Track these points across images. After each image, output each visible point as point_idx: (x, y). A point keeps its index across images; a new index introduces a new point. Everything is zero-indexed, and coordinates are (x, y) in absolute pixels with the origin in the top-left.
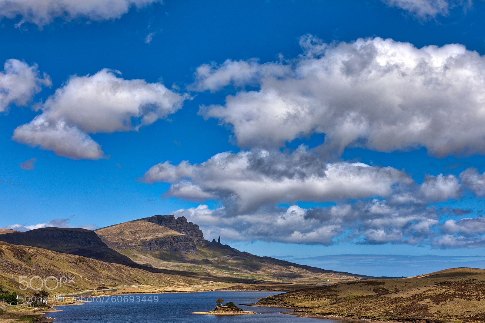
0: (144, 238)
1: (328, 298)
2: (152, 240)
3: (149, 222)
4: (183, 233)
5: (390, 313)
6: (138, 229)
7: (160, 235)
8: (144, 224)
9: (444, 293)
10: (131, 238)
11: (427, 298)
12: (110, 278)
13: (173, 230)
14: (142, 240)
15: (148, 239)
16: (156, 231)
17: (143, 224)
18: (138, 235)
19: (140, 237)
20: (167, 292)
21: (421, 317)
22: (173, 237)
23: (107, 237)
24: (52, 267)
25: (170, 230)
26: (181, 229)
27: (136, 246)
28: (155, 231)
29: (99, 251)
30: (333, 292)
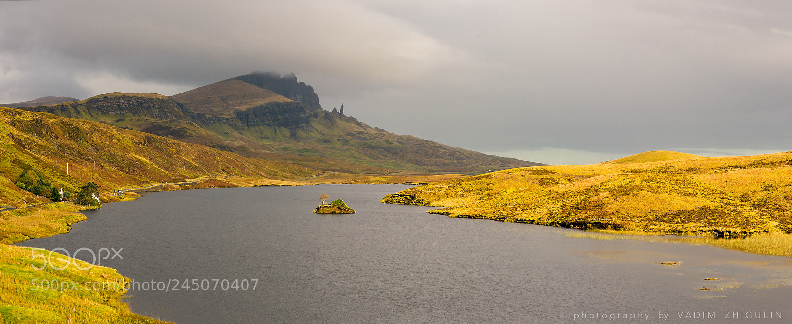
0: (239, 107)
1: (478, 194)
2: (249, 110)
3: (245, 83)
4: (291, 99)
5: (555, 214)
6: (230, 93)
7: (261, 103)
9: (628, 184)
10: (222, 107)
11: (604, 191)
12: (188, 165)
13: (278, 94)
14: (236, 110)
15: (244, 108)
16: (255, 97)
17: (238, 86)
18: (230, 103)
19: (233, 106)
21: (594, 220)
22: (278, 105)
23: (190, 106)
25: (273, 95)
26: (290, 93)
27: (229, 119)
28: (253, 97)
29: (178, 126)
30: (484, 185)
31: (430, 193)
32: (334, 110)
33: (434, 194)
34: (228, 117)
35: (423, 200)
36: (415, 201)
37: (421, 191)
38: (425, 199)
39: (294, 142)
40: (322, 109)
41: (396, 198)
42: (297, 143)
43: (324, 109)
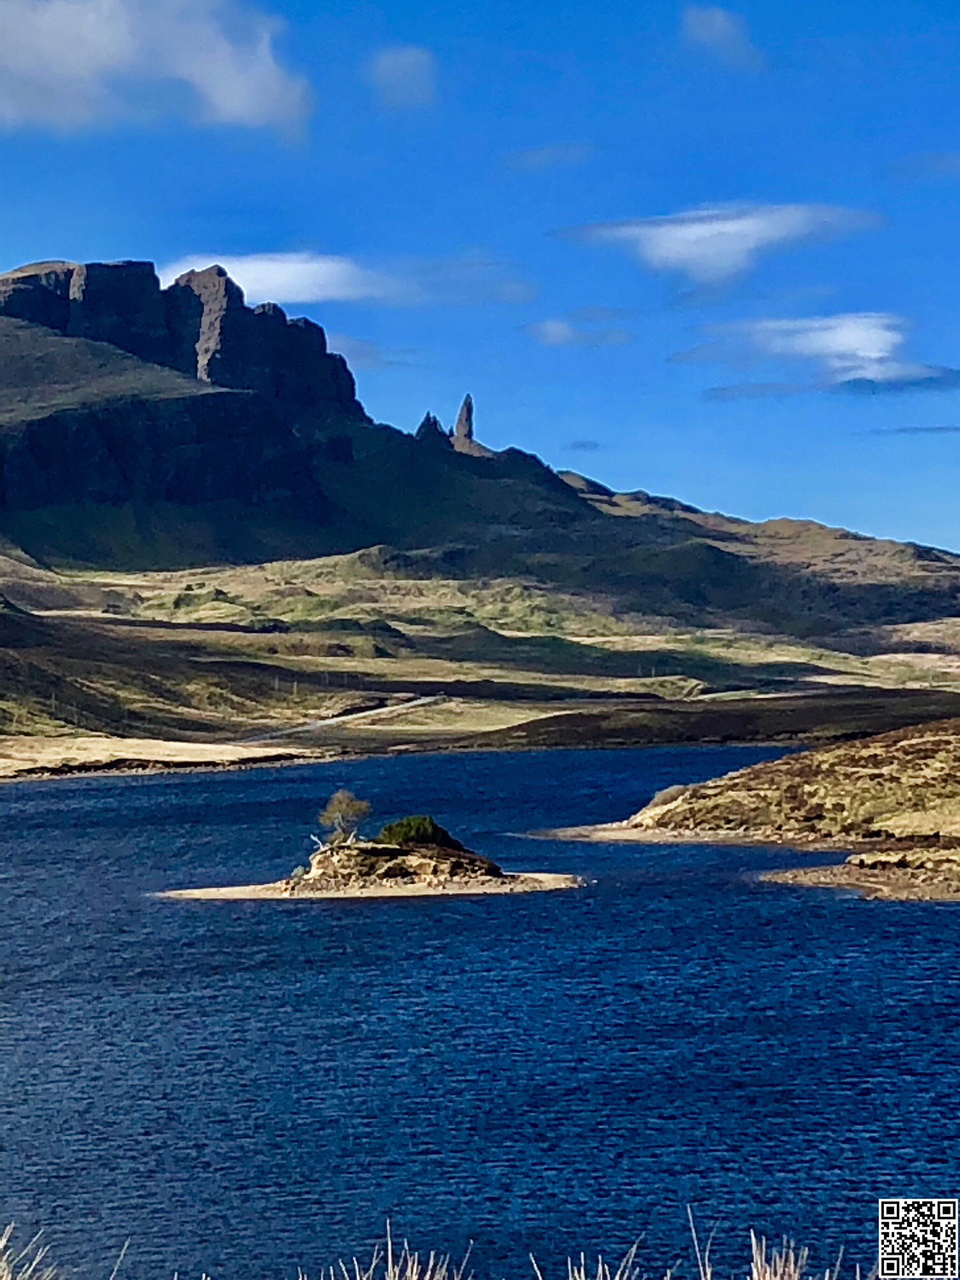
16: (36, 374)
20: (83, 767)
31: (873, 777)
32: (430, 425)
33: (893, 779)
35: (840, 808)
36: (802, 813)
37: (831, 772)
38: (846, 801)
39: (239, 570)
40: (370, 421)
41: (710, 803)
42: (251, 571)
43: (376, 422)
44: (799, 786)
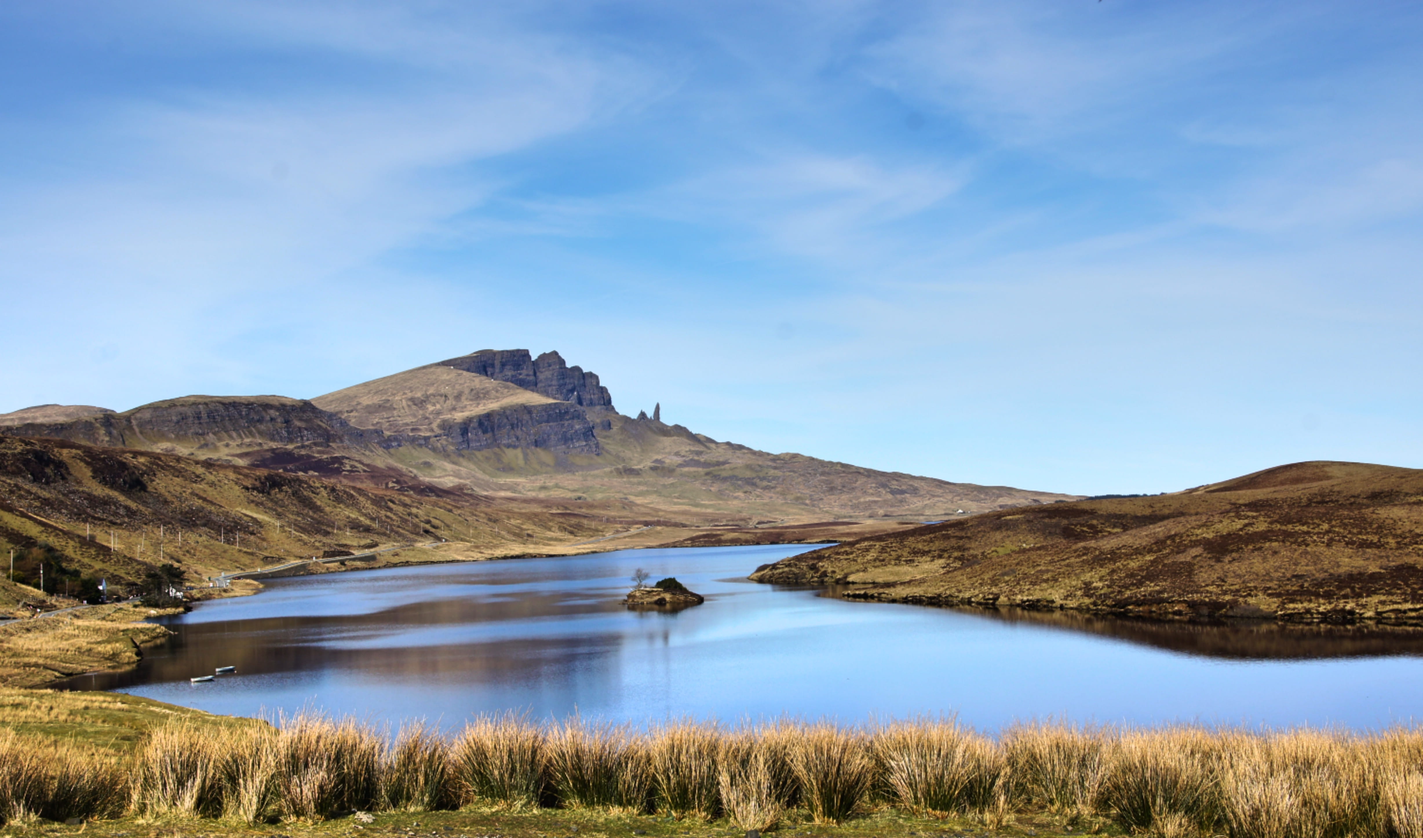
0: (449, 416)
1: (940, 557)
2: (469, 420)
3: (460, 372)
4: (555, 398)
5: (1096, 588)
6: (431, 391)
7: (493, 406)
8: (448, 378)
9: (1241, 529)
10: (415, 416)
11: (1195, 544)
12: (355, 526)
13: (526, 389)
14: (444, 421)
15: (459, 416)
16: (482, 395)
17: (445, 377)
18: (431, 408)
19: (438, 413)
21: (1173, 596)
22: (528, 409)
23: (349, 416)
24: (198, 503)
25: (518, 391)
26: (550, 386)
27: (429, 438)
28: (478, 396)
29: (327, 453)
30: (953, 542)
31: (846, 559)
32: (643, 415)
33: (855, 560)
34: (428, 434)
35: (834, 572)
36: (818, 574)
37: (829, 557)
38: (837, 570)
39: (565, 475)
40: (617, 413)
41: (781, 571)
42: (570, 476)
43: (621, 413)
44: (817, 563)
